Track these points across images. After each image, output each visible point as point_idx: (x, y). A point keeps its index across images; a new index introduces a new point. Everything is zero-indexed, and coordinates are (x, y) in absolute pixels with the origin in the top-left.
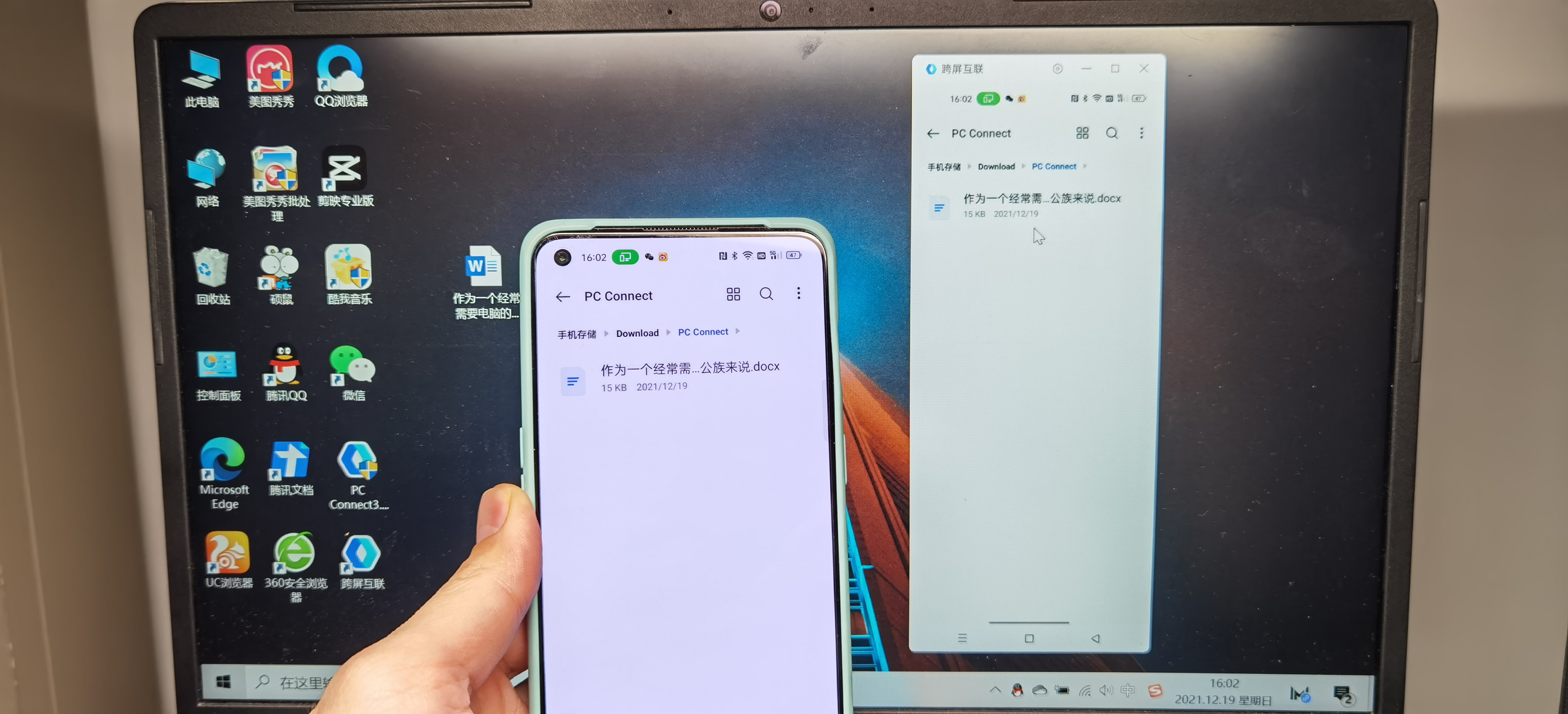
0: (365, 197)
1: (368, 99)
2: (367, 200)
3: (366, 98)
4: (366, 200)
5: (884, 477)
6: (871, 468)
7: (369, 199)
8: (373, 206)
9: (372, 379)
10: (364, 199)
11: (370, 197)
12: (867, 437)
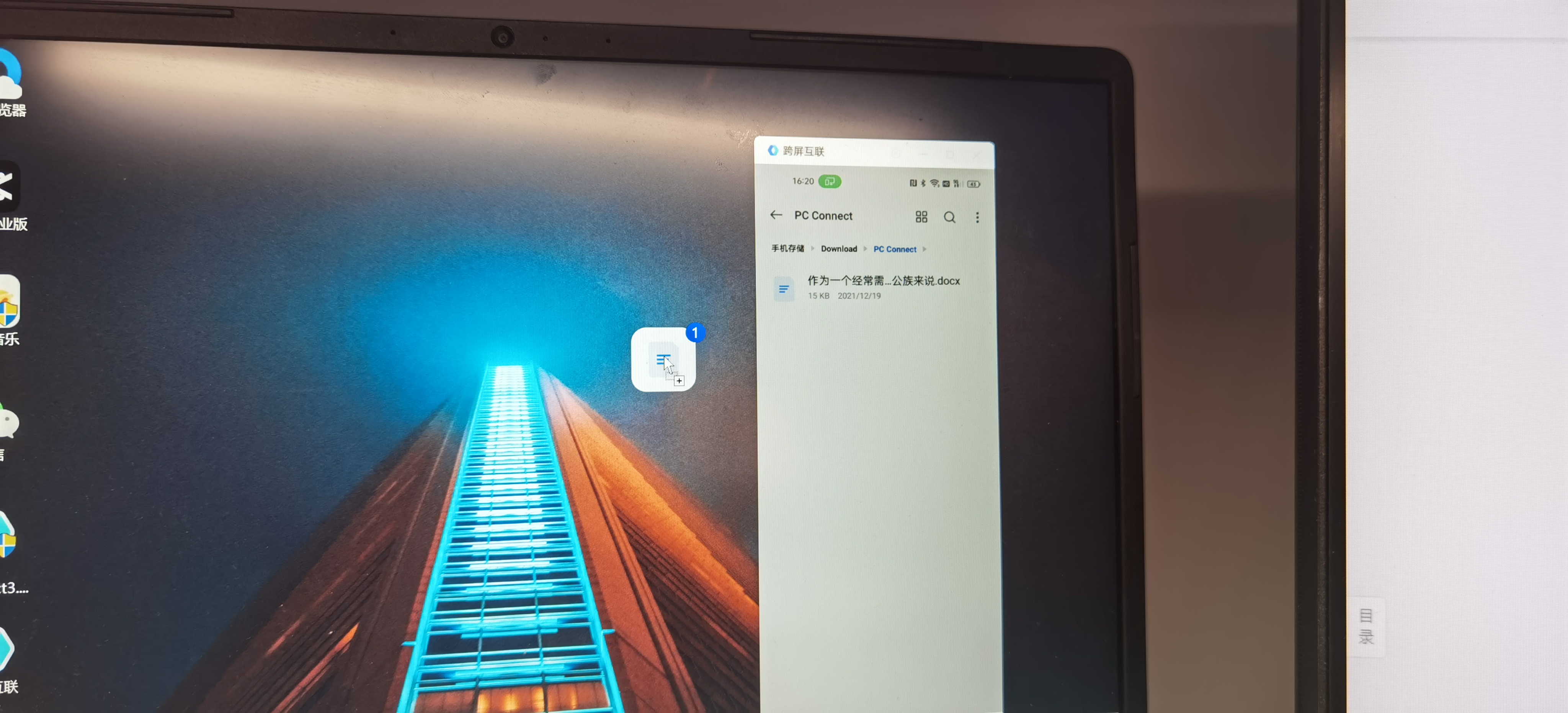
0: (16, 220)
1: (26, 108)
2: (20, 224)
3: (24, 107)
4: (17, 223)
5: (626, 531)
6: (612, 522)
7: (21, 223)
8: (26, 230)
9: (14, 434)
10: (15, 222)
11: (22, 221)
12: (607, 488)
